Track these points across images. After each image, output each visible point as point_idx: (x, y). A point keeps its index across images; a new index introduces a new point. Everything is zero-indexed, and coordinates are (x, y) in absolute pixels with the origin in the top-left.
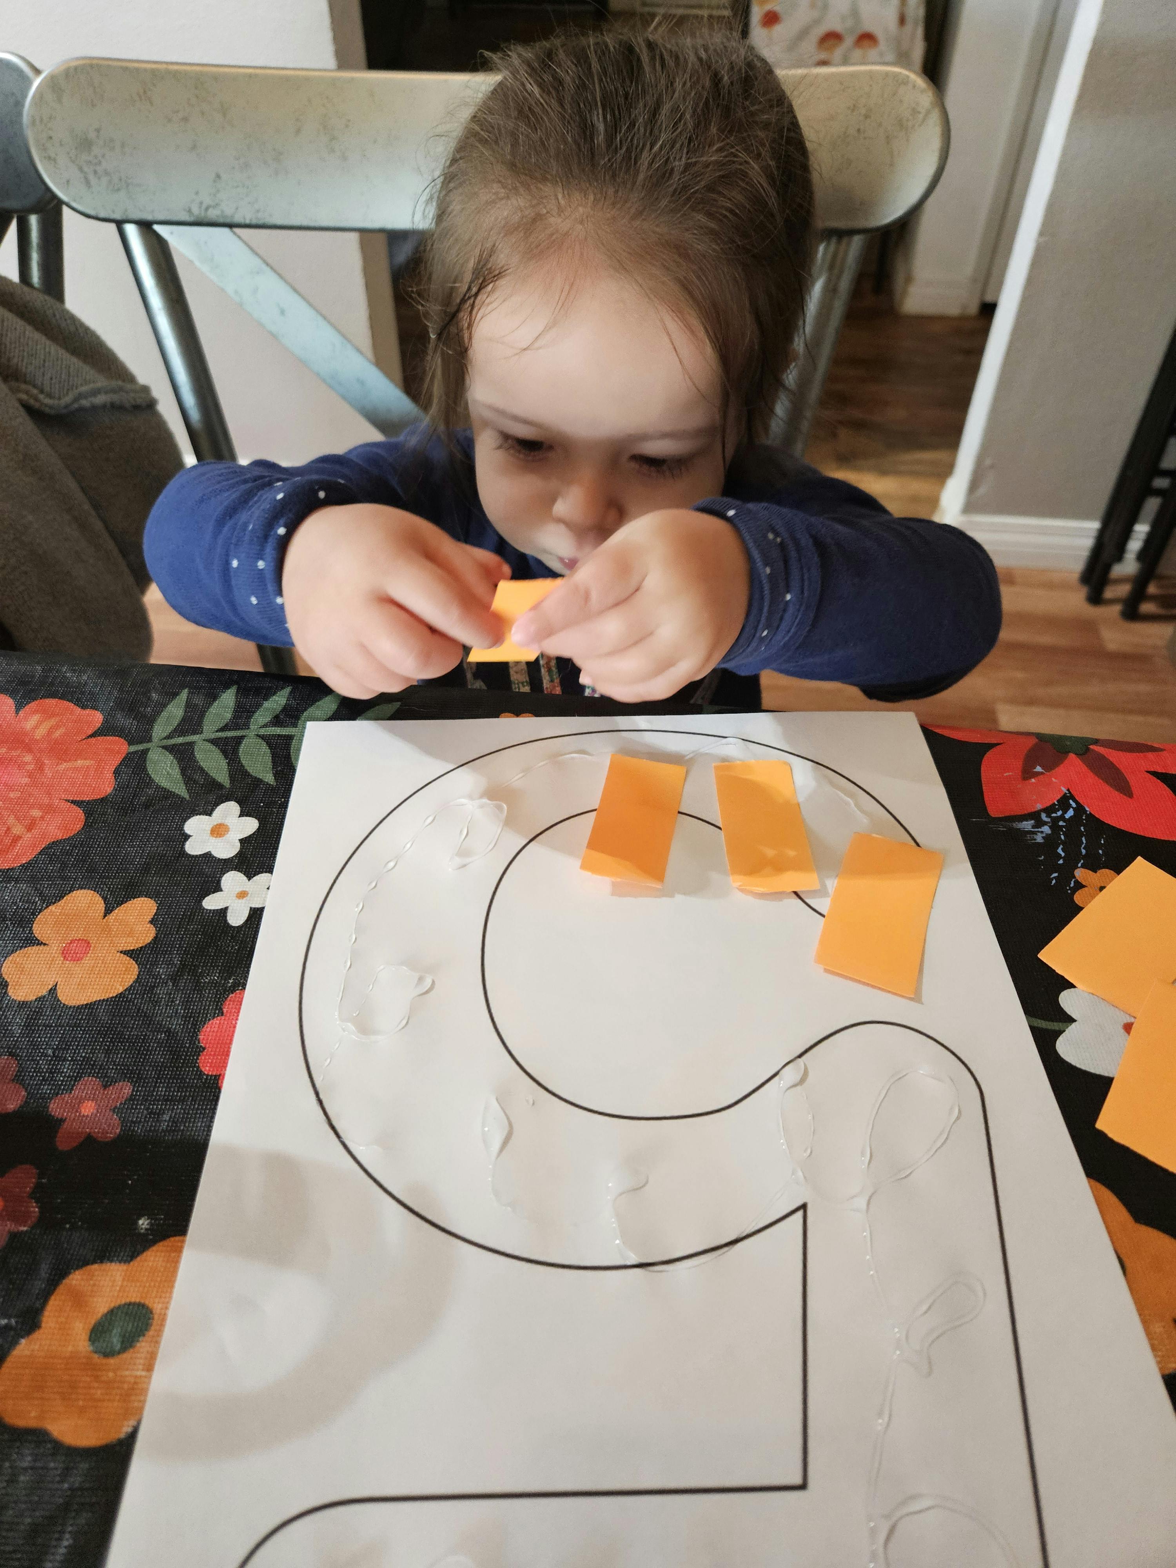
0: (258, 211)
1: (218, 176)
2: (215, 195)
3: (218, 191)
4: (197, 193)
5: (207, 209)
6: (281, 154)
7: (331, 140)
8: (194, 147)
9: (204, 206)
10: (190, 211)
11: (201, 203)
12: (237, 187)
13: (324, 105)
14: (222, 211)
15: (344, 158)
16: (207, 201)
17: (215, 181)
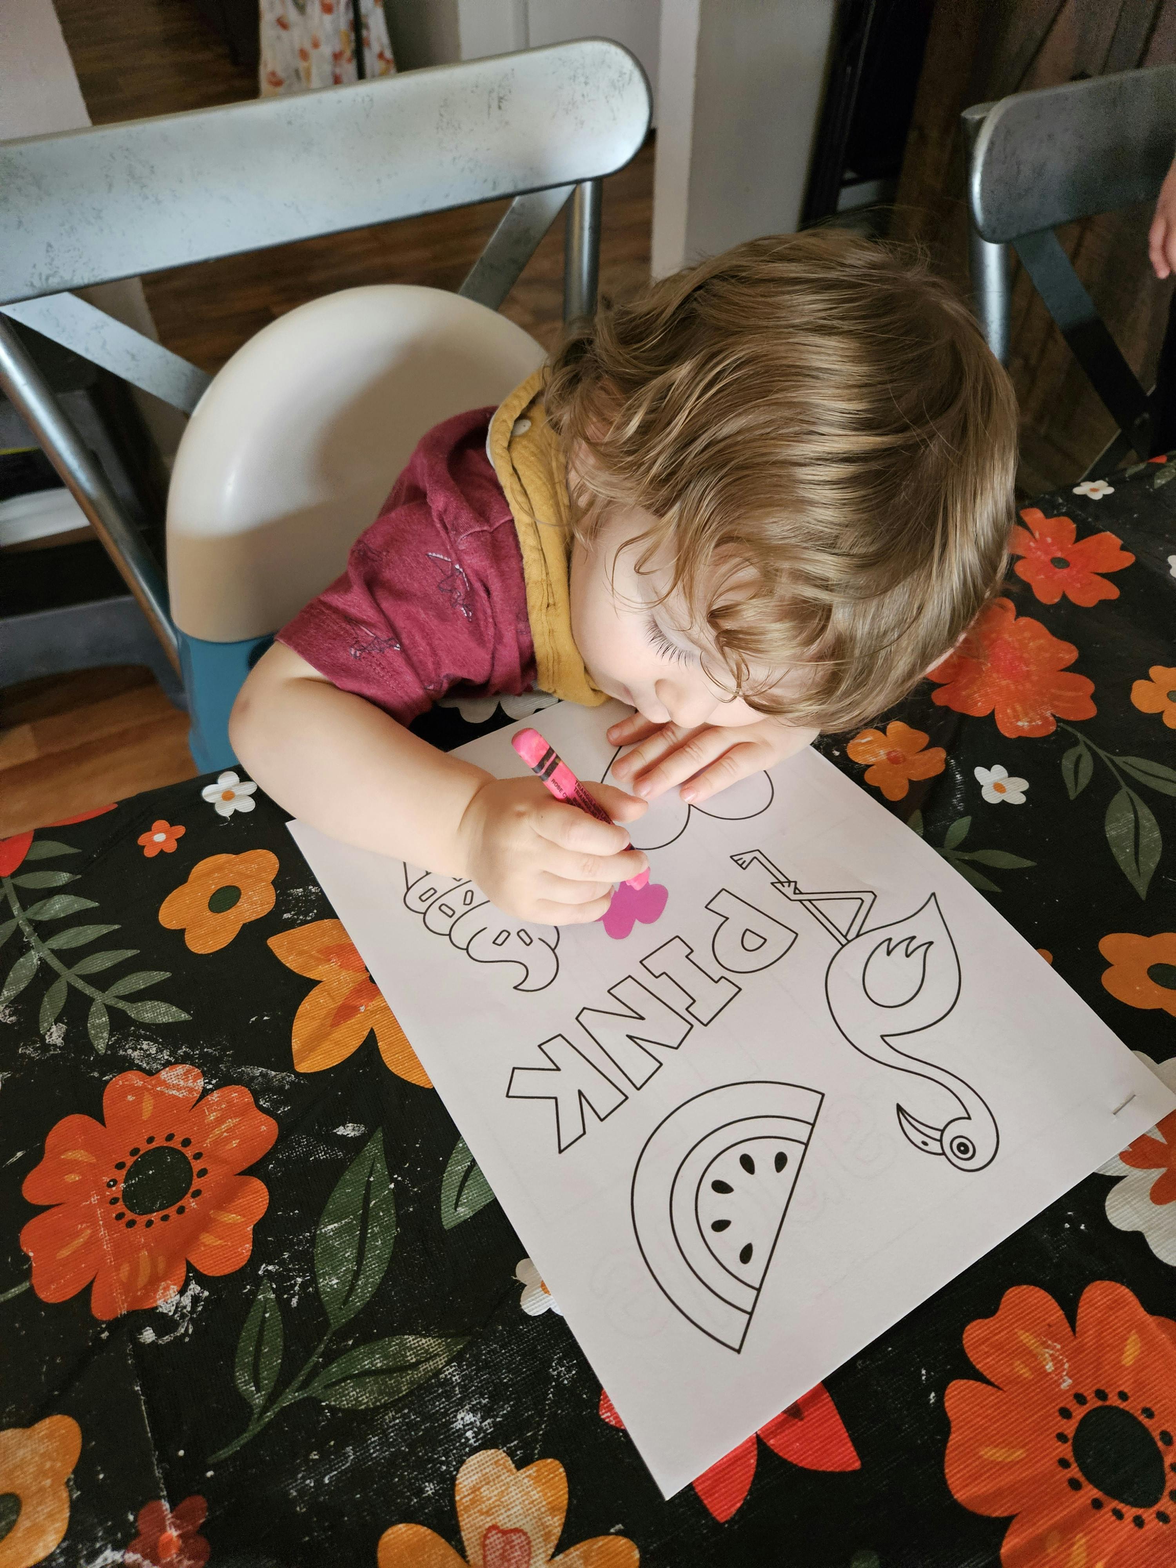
0: (93, 270)
1: (49, 245)
2: (51, 264)
3: (53, 259)
4: (34, 266)
5: (47, 279)
6: (100, 211)
7: (142, 187)
8: (20, 223)
9: (44, 277)
10: (32, 285)
11: (40, 274)
12: (69, 251)
13: (126, 157)
14: (61, 277)
15: (158, 202)
16: (46, 271)
17: (47, 251)
